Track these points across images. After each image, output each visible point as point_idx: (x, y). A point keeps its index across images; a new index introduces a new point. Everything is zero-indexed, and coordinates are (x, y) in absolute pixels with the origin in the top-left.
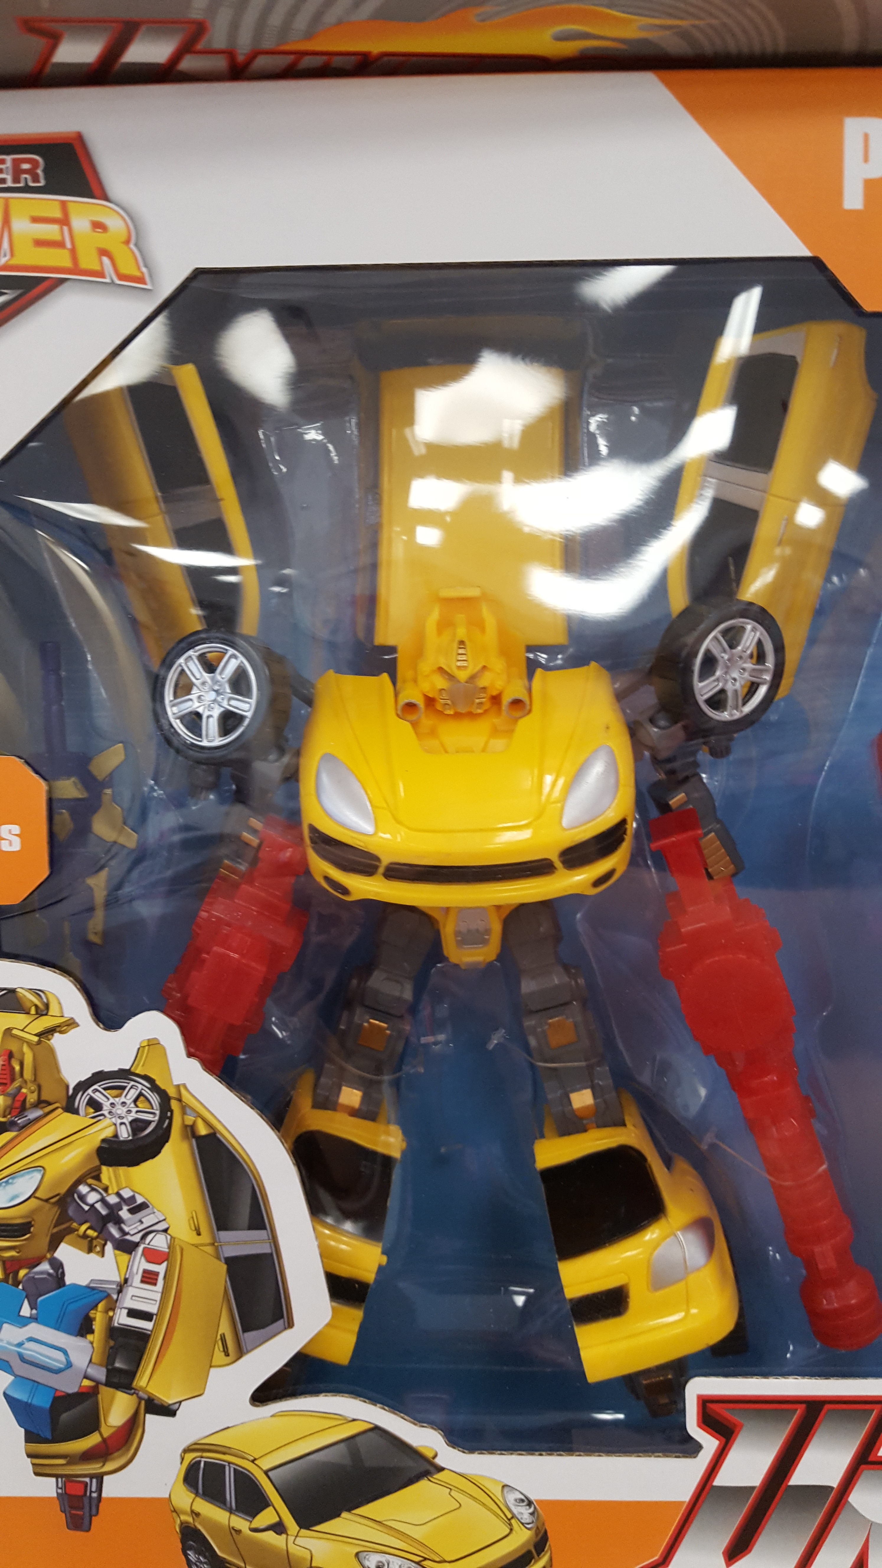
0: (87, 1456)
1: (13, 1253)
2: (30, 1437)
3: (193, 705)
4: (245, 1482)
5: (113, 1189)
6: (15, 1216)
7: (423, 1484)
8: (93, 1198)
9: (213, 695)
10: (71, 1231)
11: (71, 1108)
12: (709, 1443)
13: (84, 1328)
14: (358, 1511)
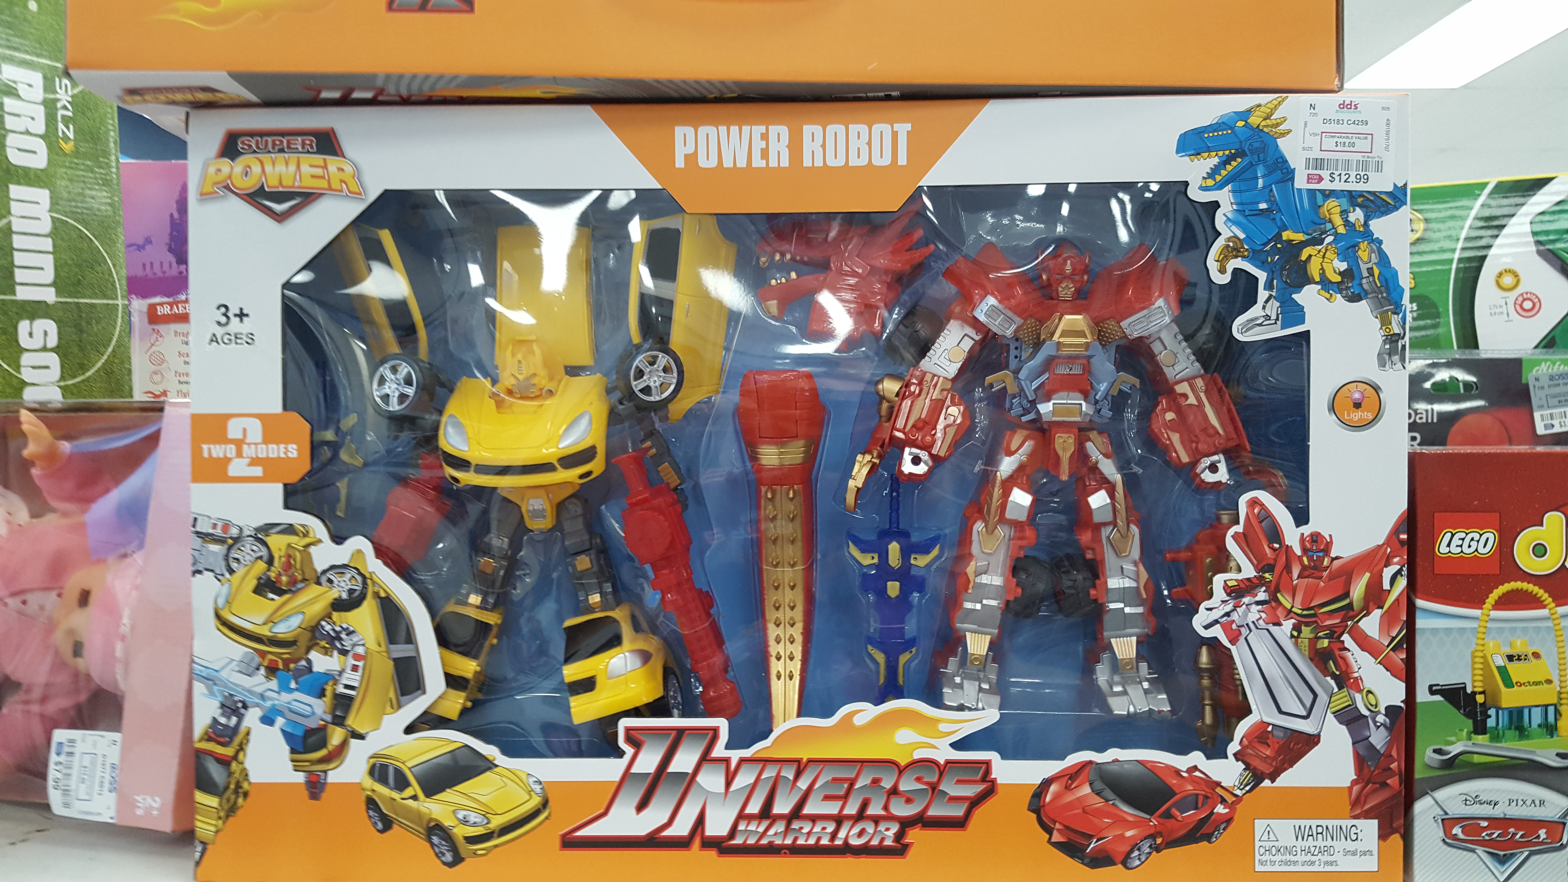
0: (321, 761)
1: (287, 656)
2: (293, 751)
3: (386, 390)
4: (399, 774)
5: (338, 623)
6: (289, 637)
7: (488, 774)
8: (328, 628)
9: (396, 386)
10: (317, 644)
11: (319, 583)
12: (629, 751)
13: (321, 694)
14: (455, 788)
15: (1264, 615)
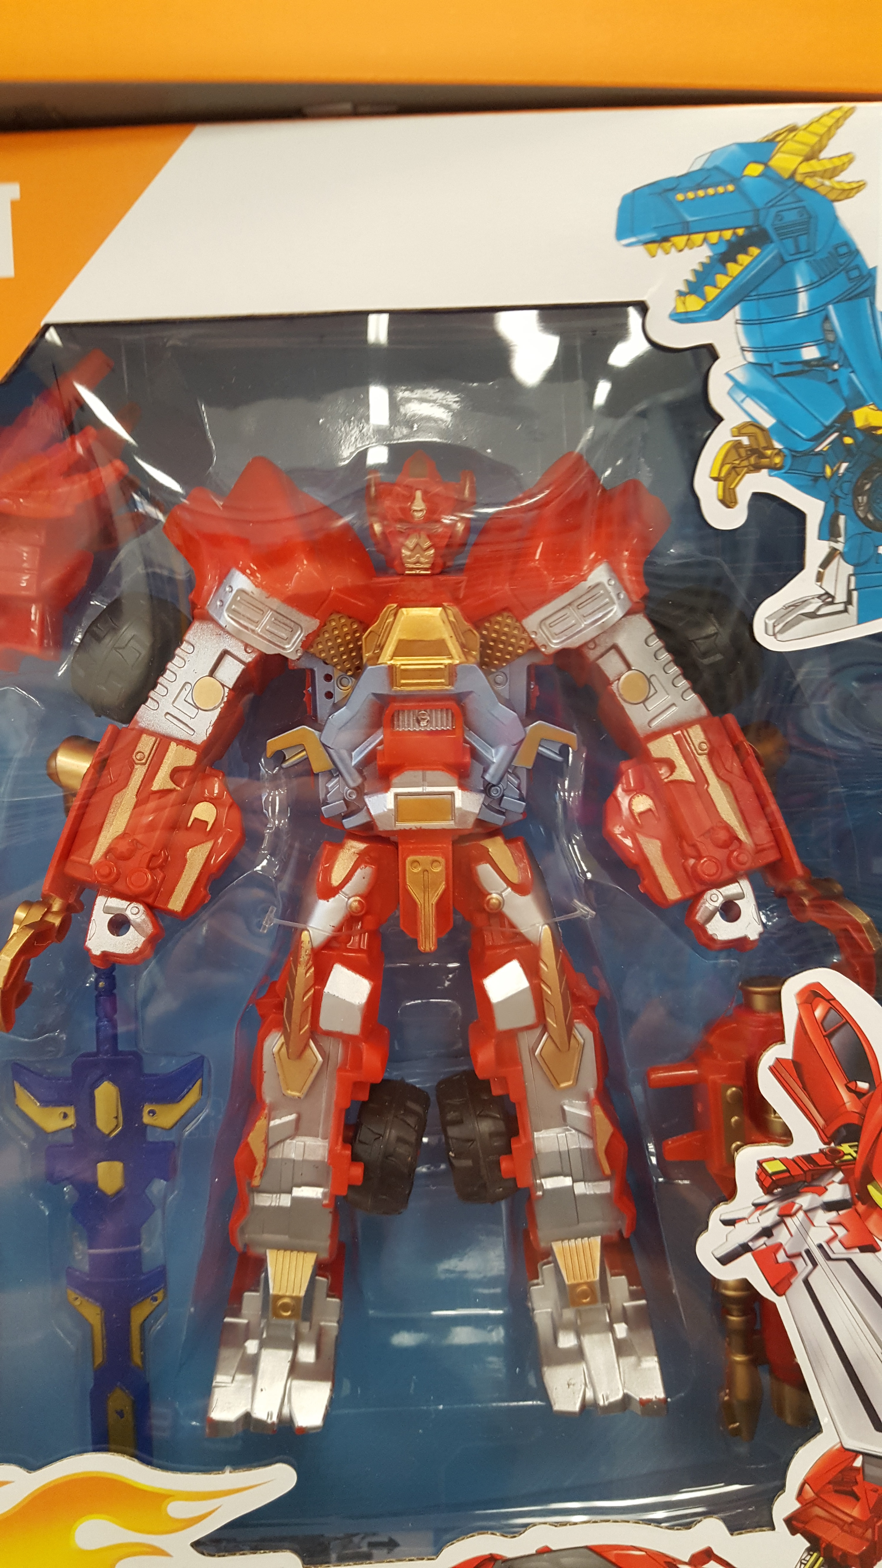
15: (841, 1232)
